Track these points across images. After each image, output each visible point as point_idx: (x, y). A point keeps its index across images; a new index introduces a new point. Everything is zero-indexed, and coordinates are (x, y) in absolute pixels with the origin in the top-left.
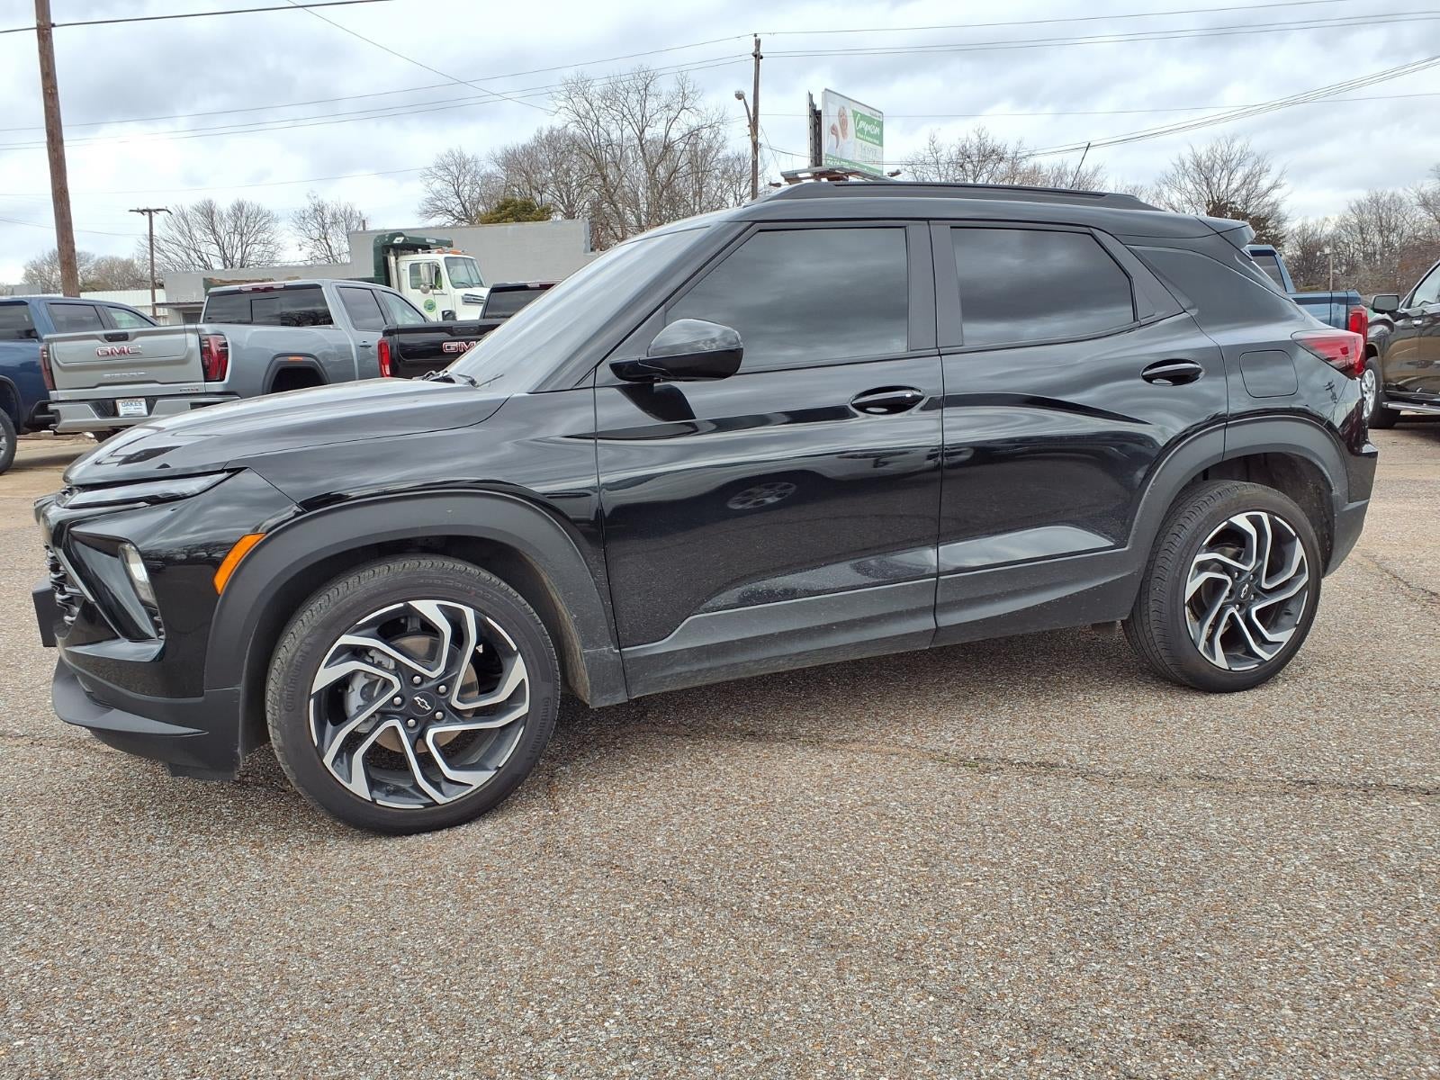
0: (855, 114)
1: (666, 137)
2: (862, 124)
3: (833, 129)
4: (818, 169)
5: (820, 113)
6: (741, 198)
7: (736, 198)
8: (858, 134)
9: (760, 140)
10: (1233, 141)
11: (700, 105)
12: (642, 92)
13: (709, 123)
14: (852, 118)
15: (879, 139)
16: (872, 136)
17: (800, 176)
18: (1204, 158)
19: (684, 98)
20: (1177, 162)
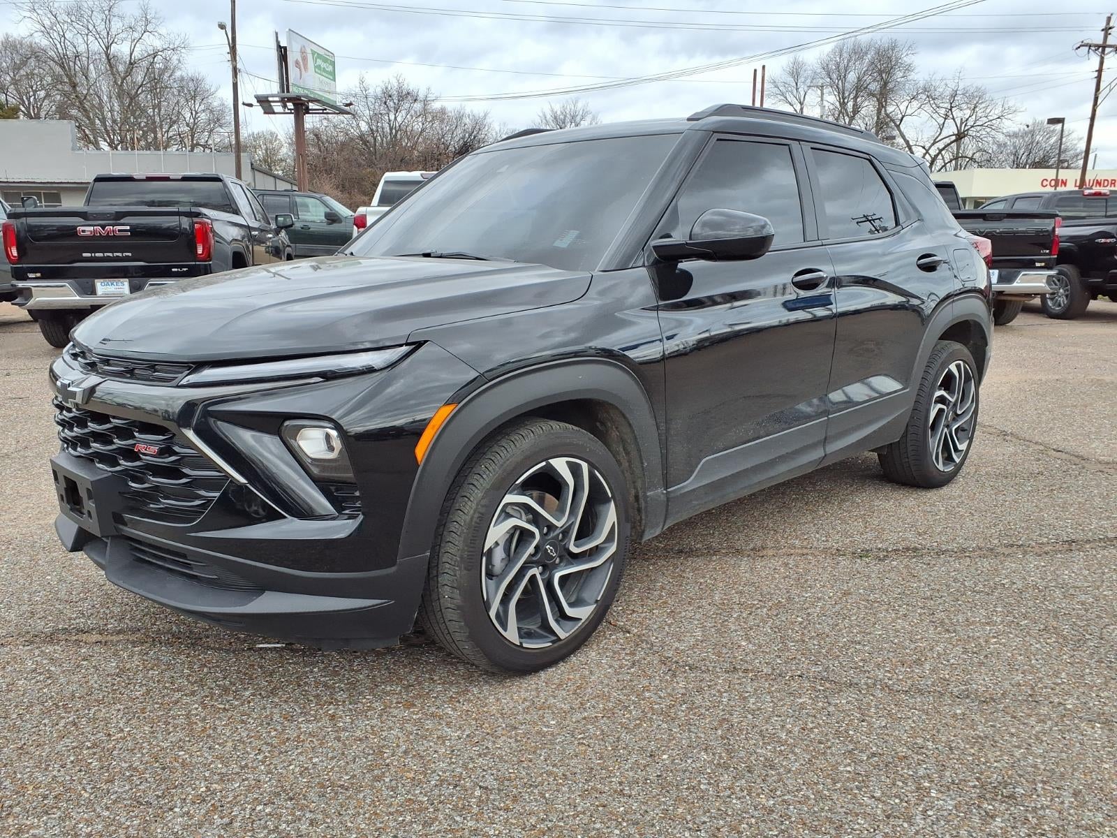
0: (313, 53)
1: (131, 54)
2: (319, 62)
3: (297, 63)
4: (286, 94)
5: (285, 48)
6: (197, 113)
7: (192, 113)
8: (317, 70)
9: (238, 66)
10: (577, 102)
11: (162, 30)
12: (107, 12)
13: (171, 47)
14: (311, 55)
15: (333, 75)
16: (327, 72)
17: (270, 99)
18: (559, 113)
19: (147, 22)
20: (541, 115)
